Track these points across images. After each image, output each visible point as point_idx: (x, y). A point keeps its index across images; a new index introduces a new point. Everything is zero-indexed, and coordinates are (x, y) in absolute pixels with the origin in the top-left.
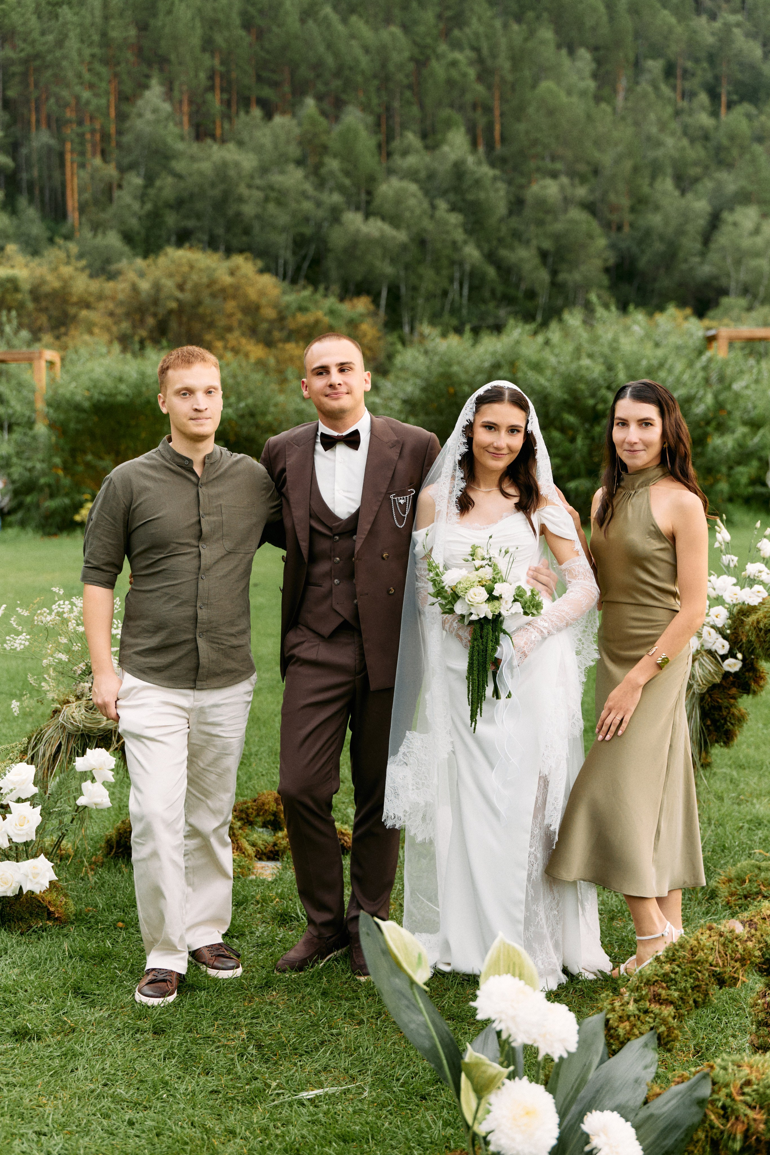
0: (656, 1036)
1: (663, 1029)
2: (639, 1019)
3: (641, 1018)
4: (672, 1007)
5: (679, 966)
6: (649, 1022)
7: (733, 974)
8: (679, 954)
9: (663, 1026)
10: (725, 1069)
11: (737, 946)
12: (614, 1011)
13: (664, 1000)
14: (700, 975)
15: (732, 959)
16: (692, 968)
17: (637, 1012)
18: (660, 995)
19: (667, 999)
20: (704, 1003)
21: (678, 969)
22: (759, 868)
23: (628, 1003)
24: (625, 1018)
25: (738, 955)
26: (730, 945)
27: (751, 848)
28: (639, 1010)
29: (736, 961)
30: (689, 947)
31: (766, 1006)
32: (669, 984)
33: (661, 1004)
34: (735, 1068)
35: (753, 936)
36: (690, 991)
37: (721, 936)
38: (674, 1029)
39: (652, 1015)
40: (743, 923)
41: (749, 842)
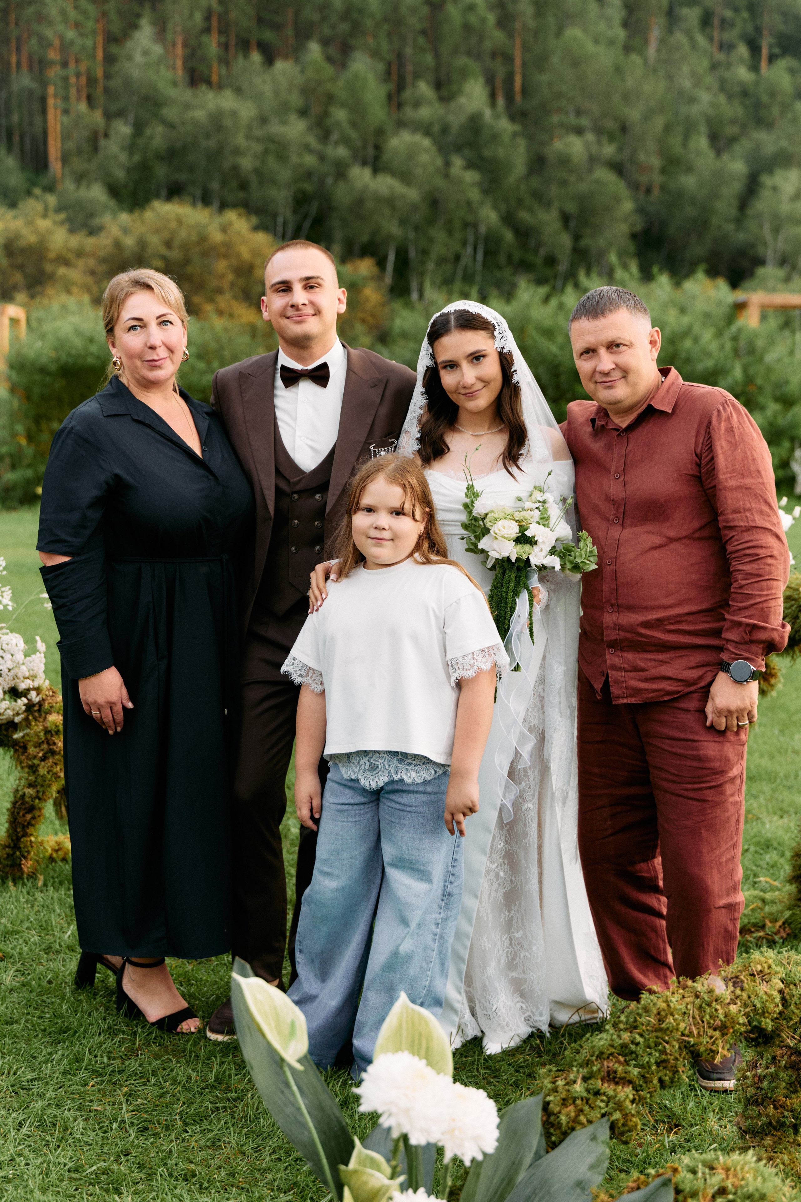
0: (609, 1124)
1: (617, 1115)
2: (587, 1103)
3: (590, 1102)
4: (631, 1088)
5: (641, 1035)
6: (600, 1108)
7: (710, 1046)
8: (643, 1020)
9: (618, 1112)
10: (694, 1172)
11: (716, 1010)
12: (557, 1092)
13: (621, 1078)
14: (667, 1046)
15: (710, 1027)
16: (657, 1037)
17: (585, 1094)
18: (615, 1072)
19: (624, 1078)
20: (672, 1082)
21: (639, 1039)
22: (763, 901)
23: (575, 1082)
24: (570, 1102)
25: (718, 1022)
26: (708, 1010)
27: (755, 876)
28: (588, 1091)
29: (715, 1030)
30: (655, 1011)
31: (756, 1079)
32: (627, 1059)
33: (617, 1084)
34: (707, 1170)
35: (737, 997)
36: (654, 1068)
37: (697, 997)
38: (633, 1115)
39: (604, 1098)
40: (726, 980)
41: (754, 868)
